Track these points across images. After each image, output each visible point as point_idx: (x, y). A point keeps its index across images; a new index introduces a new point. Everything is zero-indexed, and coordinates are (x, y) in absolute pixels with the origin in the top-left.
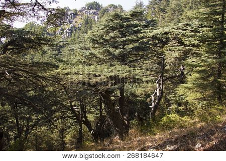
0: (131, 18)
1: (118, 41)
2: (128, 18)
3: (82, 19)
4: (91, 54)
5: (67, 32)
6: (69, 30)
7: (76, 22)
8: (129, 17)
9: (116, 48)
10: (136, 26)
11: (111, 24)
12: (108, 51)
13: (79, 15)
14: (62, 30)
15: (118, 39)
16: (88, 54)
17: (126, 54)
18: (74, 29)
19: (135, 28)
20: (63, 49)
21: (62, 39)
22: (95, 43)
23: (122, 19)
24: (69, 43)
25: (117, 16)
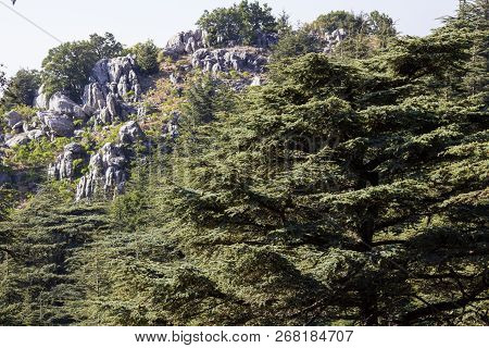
0: (400, 83)
1: (326, 209)
2: (385, 84)
3: (180, 92)
4: (188, 280)
5: (102, 167)
6: (115, 151)
7: (152, 110)
8: (389, 74)
9: (322, 242)
10: (426, 122)
11: (291, 117)
12: (278, 264)
13: (166, 75)
14: (81, 154)
15: (326, 197)
16: (171, 282)
17: (378, 278)
18: (138, 146)
19: (418, 133)
20: (80, 253)
21: (79, 202)
22: (209, 223)
23: (351, 87)
24: (111, 219)
25: (323, 75)
